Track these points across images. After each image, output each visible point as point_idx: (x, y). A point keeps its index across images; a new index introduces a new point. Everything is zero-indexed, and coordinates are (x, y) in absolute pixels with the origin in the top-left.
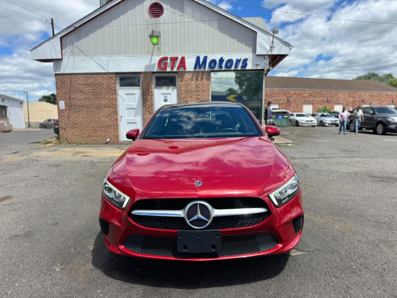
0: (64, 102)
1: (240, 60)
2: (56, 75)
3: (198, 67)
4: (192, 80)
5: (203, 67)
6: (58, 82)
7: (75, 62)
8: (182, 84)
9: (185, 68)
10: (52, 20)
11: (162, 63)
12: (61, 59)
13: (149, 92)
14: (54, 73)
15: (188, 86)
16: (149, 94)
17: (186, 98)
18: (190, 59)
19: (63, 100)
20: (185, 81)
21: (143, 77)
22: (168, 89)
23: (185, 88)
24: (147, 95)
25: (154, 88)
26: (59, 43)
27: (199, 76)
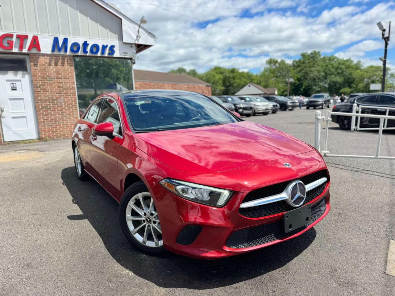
1: (107, 46)
3: (56, 50)
4: (50, 65)
5: (63, 50)
8: (37, 69)
9: (39, 49)
11: (5, 41)
15: (45, 71)
17: (43, 86)
18: (45, 39)
20: (40, 65)
22: (16, 75)
23: (41, 74)
27: (59, 61)
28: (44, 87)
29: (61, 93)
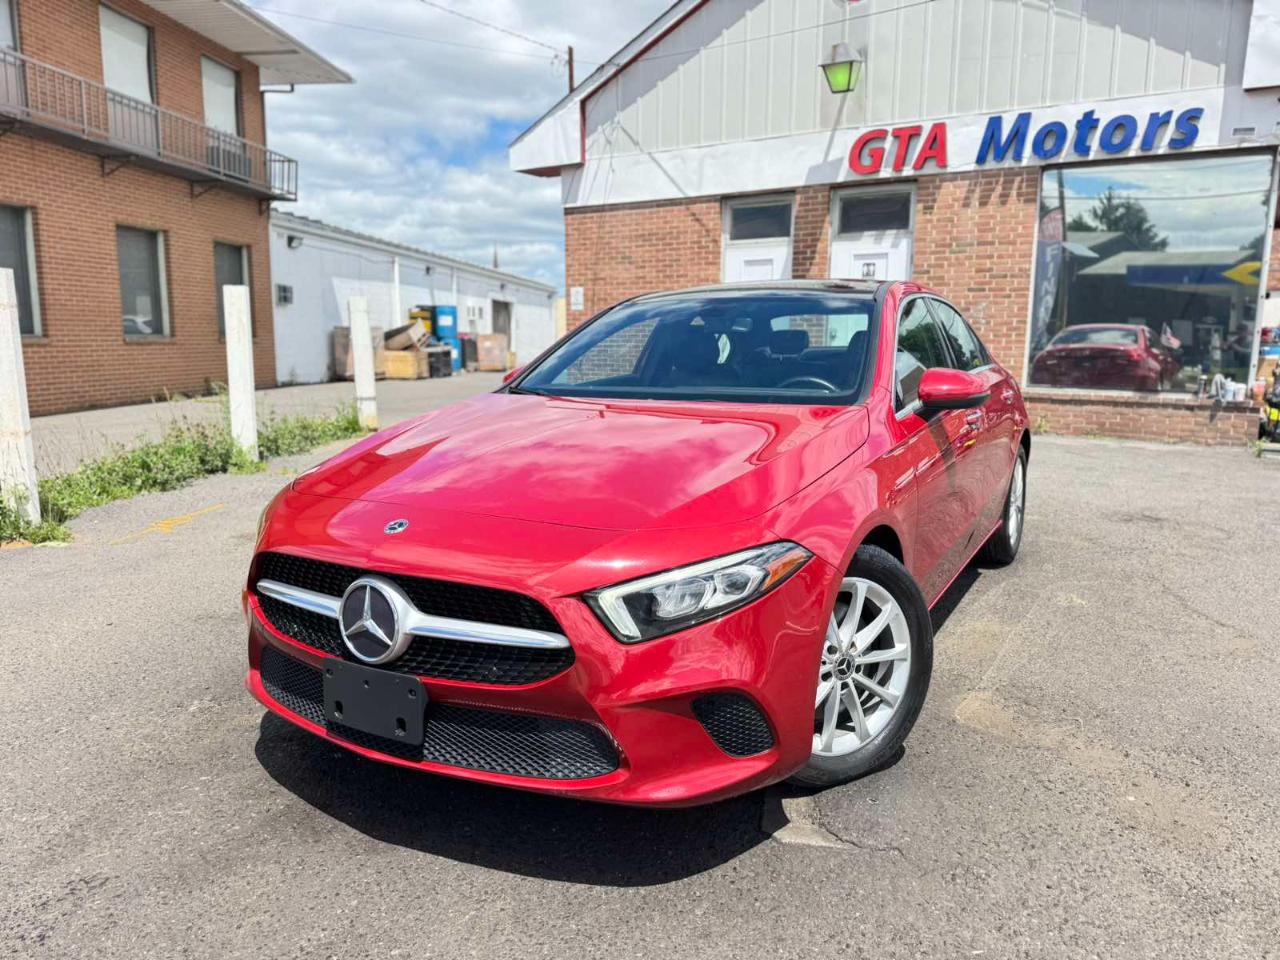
0: (581, 290)
1: (1169, 114)
2: (568, 212)
3: (990, 156)
4: (966, 205)
5: (1010, 154)
6: (570, 232)
7: (613, 171)
8: (930, 221)
9: (942, 163)
10: (571, 51)
11: (866, 151)
12: (580, 166)
13: (814, 252)
14: (563, 206)
15: (950, 225)
16: (813, 258)
17: (939, 270)
18: (965, 129)
19: (580, 285)
20: (939, 208)
21: (801, 205)
22: (878, 240)
23: (938, 233)
24: (808, 262)
25: (834, 238)
26: (577, 116)
27: (993, 190)
28: (940, 273)
29: (984, 290)
